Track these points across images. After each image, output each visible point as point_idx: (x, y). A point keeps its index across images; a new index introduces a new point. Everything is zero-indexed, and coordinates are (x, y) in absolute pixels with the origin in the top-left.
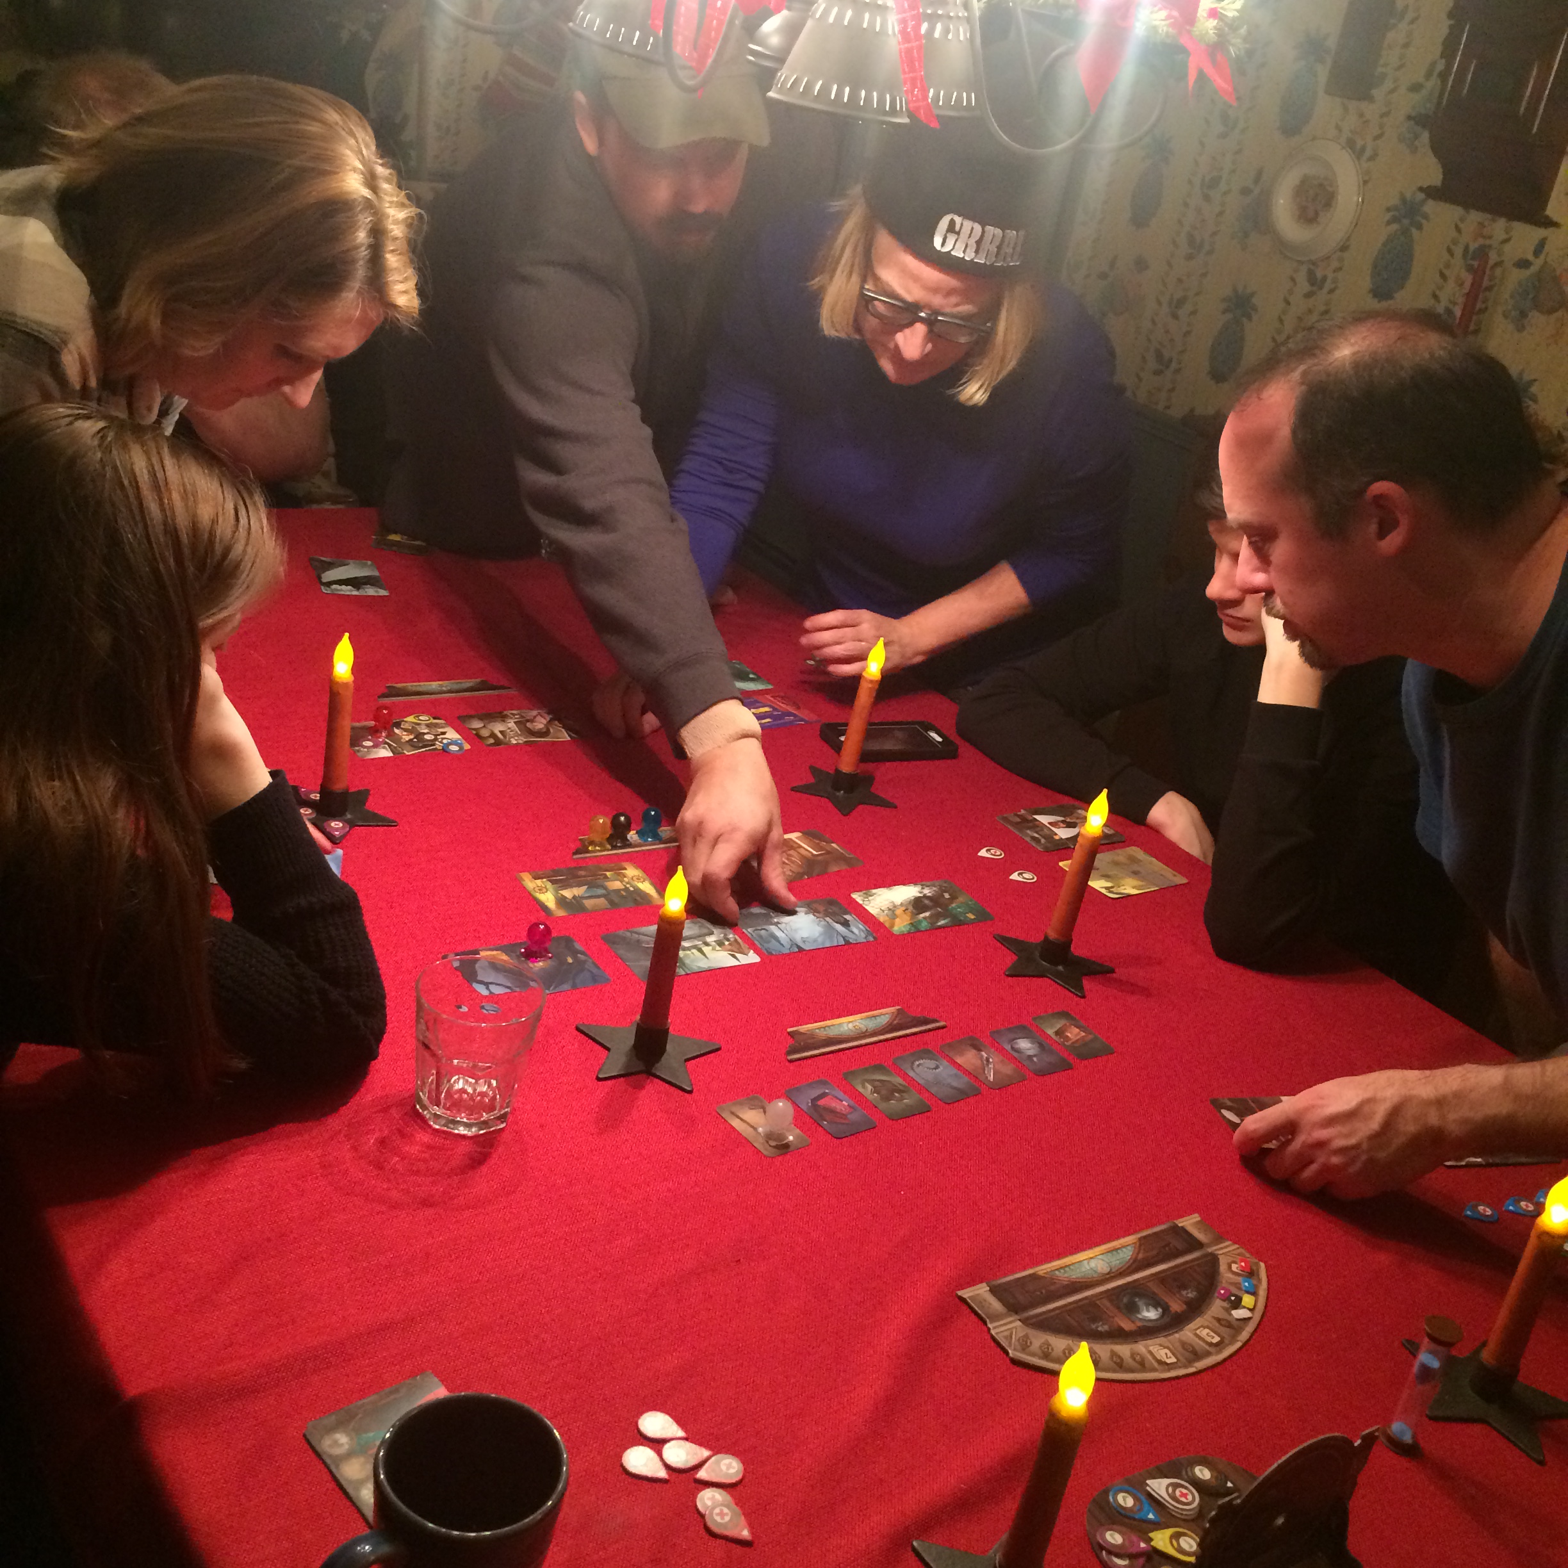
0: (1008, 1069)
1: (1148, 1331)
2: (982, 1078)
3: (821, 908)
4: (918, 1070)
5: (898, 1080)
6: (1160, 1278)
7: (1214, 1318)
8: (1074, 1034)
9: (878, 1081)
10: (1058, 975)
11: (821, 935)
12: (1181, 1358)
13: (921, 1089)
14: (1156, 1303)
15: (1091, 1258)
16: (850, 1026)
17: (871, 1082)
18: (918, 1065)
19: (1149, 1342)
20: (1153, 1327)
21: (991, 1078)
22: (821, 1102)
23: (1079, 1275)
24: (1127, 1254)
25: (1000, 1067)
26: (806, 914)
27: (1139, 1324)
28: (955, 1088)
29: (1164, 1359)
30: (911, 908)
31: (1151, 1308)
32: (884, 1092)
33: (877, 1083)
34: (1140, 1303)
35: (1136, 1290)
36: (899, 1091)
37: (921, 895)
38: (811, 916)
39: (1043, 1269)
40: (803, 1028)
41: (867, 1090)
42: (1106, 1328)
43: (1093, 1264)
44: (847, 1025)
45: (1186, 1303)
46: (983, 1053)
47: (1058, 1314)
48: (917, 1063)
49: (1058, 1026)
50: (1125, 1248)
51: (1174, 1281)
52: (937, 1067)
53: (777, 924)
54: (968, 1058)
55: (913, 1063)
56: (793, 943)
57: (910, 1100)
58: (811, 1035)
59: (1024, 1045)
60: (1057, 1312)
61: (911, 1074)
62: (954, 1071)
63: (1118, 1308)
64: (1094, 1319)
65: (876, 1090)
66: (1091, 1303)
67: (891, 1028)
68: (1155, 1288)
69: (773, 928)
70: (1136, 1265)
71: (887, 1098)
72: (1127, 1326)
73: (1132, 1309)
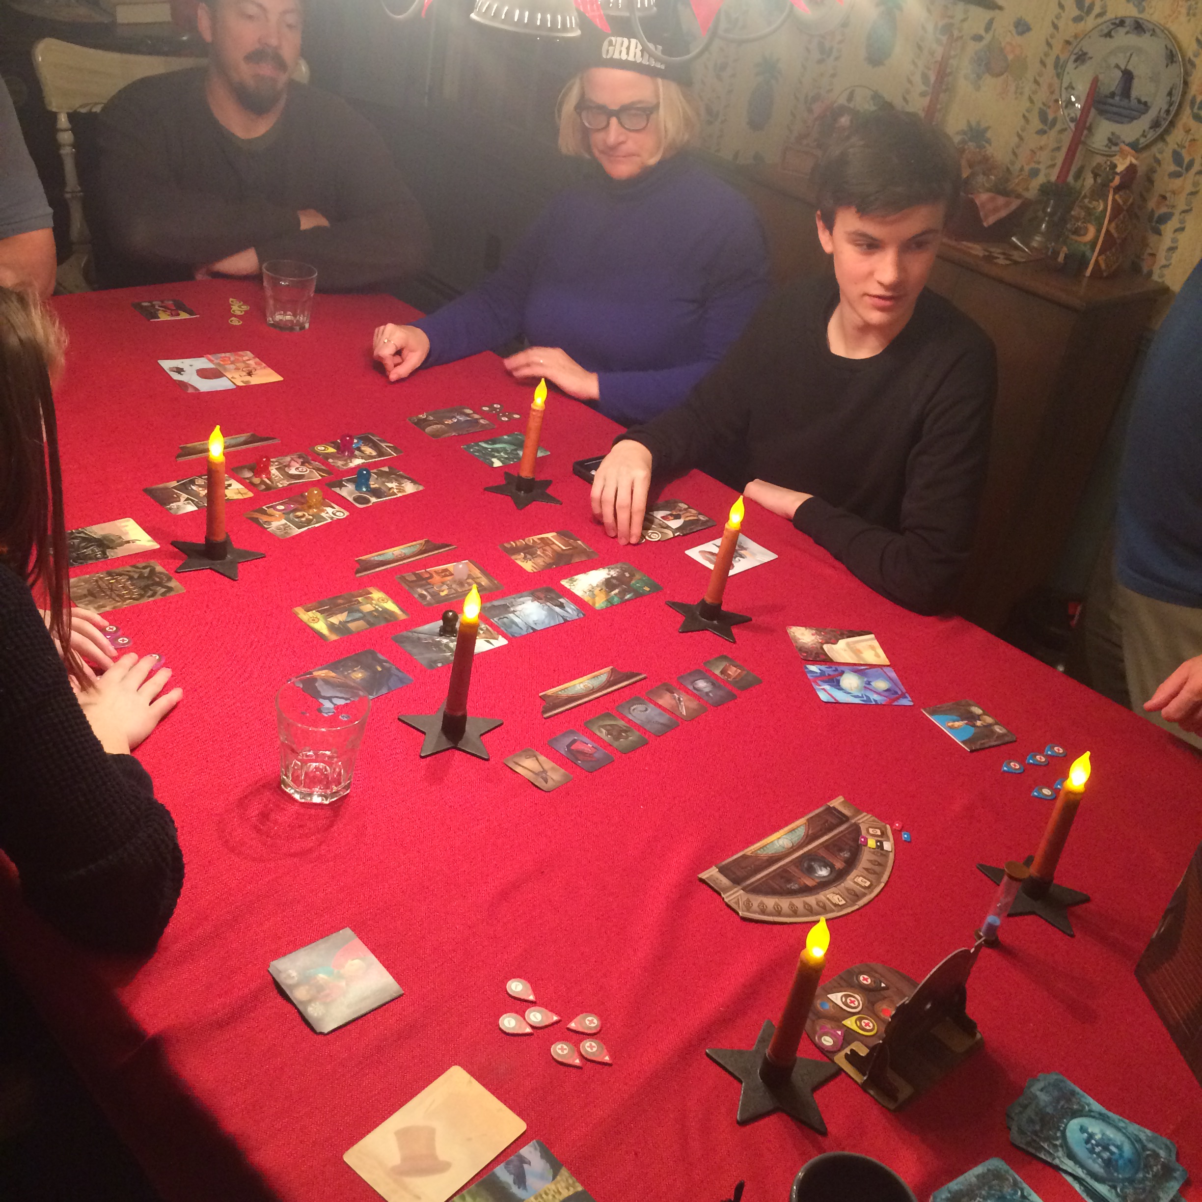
0: (694, 704)
1: (824, 884)
2: (677, 714)
3: (542, 596)
4: (634, 714)
5: (621, 723)
6: (825, 846)
7: (864, 868)
8: (733, 671)
9: (609, 725)
10: (715, 628)
11: (546, 617)
12: (848, 900)
13: (638, 727)
14: (826, 865)
15: (779, 838)
16: (582, 685)
17: (604, 727)
18: (634, 710)
19: (827, 892)
20: (825, 882)
21: (684, 713)
22: (573, 747)
23: (773, 852)
24: (801, 832)
25: (688, 703)
26: (532, 601)
27: (818, 880)
28: (662, 724)
29: (837, 902)
30: (604, 588)
31: (823, 869)
32: (615, 733)
33: (609, 728)
34: (816, 866)
35: (811, 857)
36: (626, 731)
37: (610, 576)
38: (536, 603)
39: (749, 851)
40: (550, 692)
41: (603, 734)
42: (797, 886)
43: (781, 842)
44: (580, 685)
45: (845, 862)
46: (675, 694)
47: (763, 882)
48: (632, 708)
49: (721, 668)
50: (799, 828)
51: (833, 847)
52: (646, 710)
53: (514, 612)
54: (666, 700)
55: (630, 709)
56: (529, 626)
57: (634, 737)
58: (556, 697)
59: (702, 684)
60: (764, 879)
61: (630, 717)
62: (658, 711)
63: (802, 871)
64: (789, 881)
65: (609, 733)
66: (784, 870)
67: (609, 684)
68: (822, 853)
69: (511, 616)
70: (809, 839)
71: (617, 738)
72: (809, 883)
73: (810, 870)
